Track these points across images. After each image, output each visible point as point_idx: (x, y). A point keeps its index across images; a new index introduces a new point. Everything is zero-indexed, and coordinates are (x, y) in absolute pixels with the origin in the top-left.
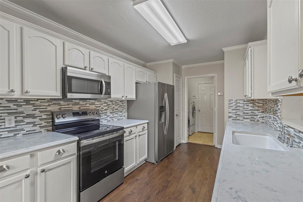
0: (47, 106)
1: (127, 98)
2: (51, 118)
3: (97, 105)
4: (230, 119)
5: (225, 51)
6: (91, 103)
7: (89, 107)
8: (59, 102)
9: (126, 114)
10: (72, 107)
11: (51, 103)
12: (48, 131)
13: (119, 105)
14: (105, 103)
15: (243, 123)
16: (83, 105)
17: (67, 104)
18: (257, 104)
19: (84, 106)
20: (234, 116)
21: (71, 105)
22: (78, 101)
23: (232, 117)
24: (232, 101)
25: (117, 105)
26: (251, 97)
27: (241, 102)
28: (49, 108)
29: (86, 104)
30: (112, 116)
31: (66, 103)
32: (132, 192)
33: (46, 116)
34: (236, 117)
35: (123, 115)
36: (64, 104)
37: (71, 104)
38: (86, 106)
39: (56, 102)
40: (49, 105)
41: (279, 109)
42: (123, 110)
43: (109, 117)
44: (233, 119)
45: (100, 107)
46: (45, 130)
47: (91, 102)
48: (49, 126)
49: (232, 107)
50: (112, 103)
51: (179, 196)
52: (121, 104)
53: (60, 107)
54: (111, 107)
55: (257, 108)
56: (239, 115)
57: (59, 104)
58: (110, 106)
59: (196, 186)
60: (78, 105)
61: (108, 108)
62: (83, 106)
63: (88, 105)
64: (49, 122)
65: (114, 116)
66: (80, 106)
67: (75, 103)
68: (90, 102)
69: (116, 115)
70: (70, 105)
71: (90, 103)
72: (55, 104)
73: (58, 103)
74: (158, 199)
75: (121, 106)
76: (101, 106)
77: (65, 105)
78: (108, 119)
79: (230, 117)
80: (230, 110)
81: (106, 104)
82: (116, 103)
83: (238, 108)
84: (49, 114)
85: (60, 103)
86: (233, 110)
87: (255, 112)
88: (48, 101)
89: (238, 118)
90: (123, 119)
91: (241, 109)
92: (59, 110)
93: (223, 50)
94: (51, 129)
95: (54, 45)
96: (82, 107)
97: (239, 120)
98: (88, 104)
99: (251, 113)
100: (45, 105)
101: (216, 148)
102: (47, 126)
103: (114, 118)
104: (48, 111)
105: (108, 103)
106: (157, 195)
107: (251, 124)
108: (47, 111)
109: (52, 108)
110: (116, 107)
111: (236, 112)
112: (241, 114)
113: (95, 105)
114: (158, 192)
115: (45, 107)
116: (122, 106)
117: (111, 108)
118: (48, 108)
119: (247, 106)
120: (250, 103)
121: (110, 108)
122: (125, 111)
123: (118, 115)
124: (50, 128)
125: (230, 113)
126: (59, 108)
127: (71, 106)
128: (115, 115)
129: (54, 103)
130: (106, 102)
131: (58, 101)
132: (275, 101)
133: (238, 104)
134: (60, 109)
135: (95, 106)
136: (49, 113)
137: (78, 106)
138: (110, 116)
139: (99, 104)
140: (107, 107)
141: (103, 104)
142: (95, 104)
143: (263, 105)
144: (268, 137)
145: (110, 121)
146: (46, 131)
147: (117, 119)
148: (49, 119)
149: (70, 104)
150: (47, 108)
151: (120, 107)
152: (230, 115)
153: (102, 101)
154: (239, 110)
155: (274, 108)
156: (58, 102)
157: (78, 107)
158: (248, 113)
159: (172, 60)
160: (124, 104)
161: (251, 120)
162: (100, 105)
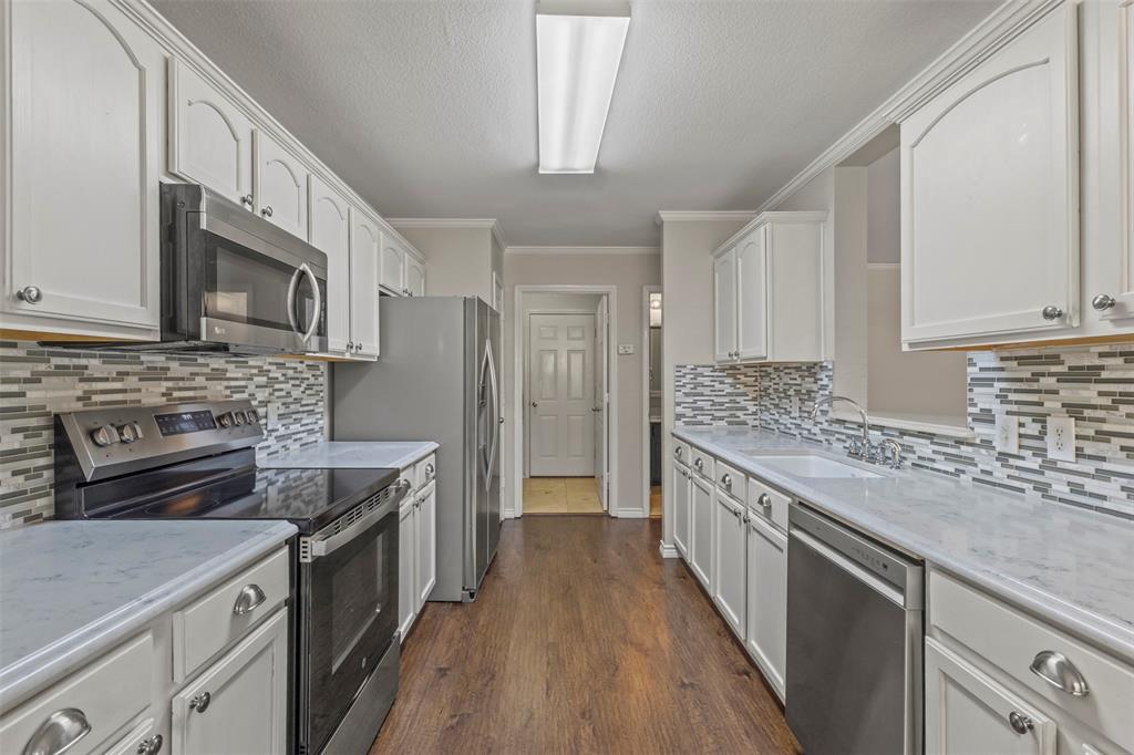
0: (26, 381)
1: (363, 351)
2: (43, 448)
3: (233, 383)
4: (680, 423)
5: (664, 220)
6: (213, 369)
7: (205, 388)
8: (83, 362)
9: (324, 422)
10: (139, 390)
11: (42, 367)
12: (32, 519)
13: (306, 382)
14: (262, 372)
15: (710, 432)
16: (183, 379)
17: (119, 373)
18: (743, 378)
19: (187, 384)
20: (689, 413)
21: (136, 379)
22: (162, 358)
23: (684, 416)
24: (684, 371)
25: (298, 382)
26: (765, 358)
27: (707, 372)
28: (35, 395)
29: (192, 374)
30: (282, 431)
31: (114, 369)
32: (455, 716)
33: (20, 436)
34: (695, 416)
35: (316, 427)
36: (105, 376)
37: (134, 374)
38: (193, 384)
39: (65, 361)
40: (35, 379)
41: (824, 387)
42: (316, 404)
43: (274, 434)
44: (686, 423)
45: (241, 389)
46: (15, 516)
47: (212, 366)
48: (37, 493)
49: (684, 386)
50: (283, 375)
51: (614, 675)
52: (312, 380)
53: (86, 386)
54: (282, 390)
55: (742, 389)
56: (702, 409)
57: (80, 373)
58: (277, 386)
59: (638, 634)
60: (160, 379)
61: (270, 394)
62: (181, 384)
63: (200, 381)
64: (36, 469)
65: (289, 432)
66: (170, 384)
67: (149, 368)
68: (208, 365)
69: (297, 427)
70: (130, 377)
71: (208, 370)
72: (61, 371)
73: (76, 367)
74: (562, 704)
75: (310, 387)
76: (246, 387)
77: (107, 380)
78: (269, 447)
79: (679, 417)
80: (680, 397)
81: (265, 379)
82: (296, 375)
83: (699, 390)
84: (35, 428)
85: (86, 367)
86: (686, 395)
87: (738, 399)
88: (29, 353)
89: (699, 418)
90: (316, 442)
91: (707, 391)
92: (79, 406)
93: (662, 216)
94: (48, 507)
95: (135, 62)
96: (180, 389)
97: (702, 423)
98: (202, 374)
99: (731, 402)
100: (14, 374)
101: (613, 518)
102: (25, 492)
103: (289, 441)
104: (32, 408)
105: (271, 375)
106: (548, 695)
107: (730, 433)
108: (24, 409)
109: (51, 394)
110: (296, 393)
111: (695, 402)
112: (707, 405)
113: (226, 383)
114: (545, 687)
115: (15, 388)
116: (314, 387)
117: (282, 397)
118: (29, 394)
119: (721, 383)
120: (729, 375)
121: (278, 397)
122: (321, 410)
123: (303, 429)
124: (41, 502)
125: (678, 404)
126: (80, 393)
127: (132, 382)
128: (294, 428)
129: (57, 367)
130: (265, 368)
131: (78, 356)
132: (804, 368)
133: (700, 379)
134: (86, 398)
135: (227, 388)
136: (33, 422)
137: (164, 386)
138: (278, 434)
139: (240, 375)
140: (268, 390)
141: (256, 379)
142: (228, 375)
143: (756, 381)
144: (812, 458)
145: (277, 452)
146: (21, 519)
147: (297, 445)
148: (37, 452)
149: (127, 374)
150: (22, 394)
151: (308, 392)
152: (679, 410)
153: (251, 363)
154: (702, 395)
155: (800, 385)
156: (76, 361)
157: (164, 390)
158: (722, 404)
159: (490, 223)
160: (321, 379)
161: (730, 423)
162: (242, 383)
